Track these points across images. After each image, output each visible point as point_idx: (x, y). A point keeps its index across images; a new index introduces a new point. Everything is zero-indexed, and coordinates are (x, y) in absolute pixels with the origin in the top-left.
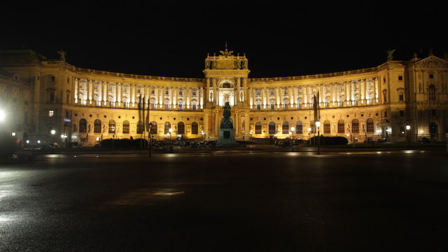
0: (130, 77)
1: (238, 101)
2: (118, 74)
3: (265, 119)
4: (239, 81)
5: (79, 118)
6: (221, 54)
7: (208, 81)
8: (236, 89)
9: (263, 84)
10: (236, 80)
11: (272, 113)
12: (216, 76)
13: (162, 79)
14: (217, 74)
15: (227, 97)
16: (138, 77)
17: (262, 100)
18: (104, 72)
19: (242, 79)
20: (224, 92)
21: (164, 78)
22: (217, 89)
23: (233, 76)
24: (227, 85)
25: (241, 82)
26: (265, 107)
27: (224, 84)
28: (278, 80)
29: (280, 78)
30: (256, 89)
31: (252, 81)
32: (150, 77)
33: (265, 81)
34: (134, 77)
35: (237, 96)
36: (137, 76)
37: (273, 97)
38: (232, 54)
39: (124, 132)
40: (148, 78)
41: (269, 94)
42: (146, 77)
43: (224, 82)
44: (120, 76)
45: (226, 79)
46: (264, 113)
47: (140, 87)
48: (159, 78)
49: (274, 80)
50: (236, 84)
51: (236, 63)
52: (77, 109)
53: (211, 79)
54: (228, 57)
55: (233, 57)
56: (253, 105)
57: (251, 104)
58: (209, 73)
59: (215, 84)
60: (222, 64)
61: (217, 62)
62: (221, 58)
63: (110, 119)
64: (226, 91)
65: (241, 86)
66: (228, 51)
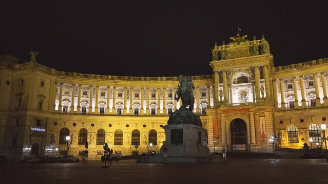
0: (124, 79)
1: (258, 98)
2: (110, 77)
3: (302, 121)
4: (258, 72)
5: (59, 128)
6: (232, 41)
7: (217, 76)
8: (254, 83)
9: (295, 73)
10: (253, 70)
11: (313, 111)
12: (226, 68)
13: (162, 80)
14: (226, 65)
15: (244, 94)
16: (134, 79)
17: (295, 95)
18: (93, 75)
19: (261, 68)
20: (240, 88)
21: (164, 78)
22: (229, 85)
23: (249, 65)
24: (243, 80)
25: (262, 73)
26: (300, 104)
27: (239, 78)
28: (318, 63)
29: (321, 60)
30: (286, 81)
31: (277, 70)
32: (148, 78)
33: (297, 67)
34: (129, 79)
35: (256, 91)
36: (132, 78)
37: (314, 90)
38: (246, 38)
39: (116, 144)
40: (145, 80)
41: (305, 86)
42: (143, 78)
43: (238, 75)
44: (112, 79)
45: (240, 71)
46: (300, 112)
47: (139, 91)
48: (159, 78)
49: (311, 64)
50: (254, 76)
51: (251, 49)
52: (57, 117)
53: (220, 73)
54: (241, 43)
55: (248, 42)
56: (283, 103)
57: (279, 101)
58: (217, 65)
59: (225, 79)
60: (233, 53)
61: (226, 52)
62: (232, 46)
63: (100, 128)
64: (243, 87)
65: (262, 78)
66: (241, 36)
